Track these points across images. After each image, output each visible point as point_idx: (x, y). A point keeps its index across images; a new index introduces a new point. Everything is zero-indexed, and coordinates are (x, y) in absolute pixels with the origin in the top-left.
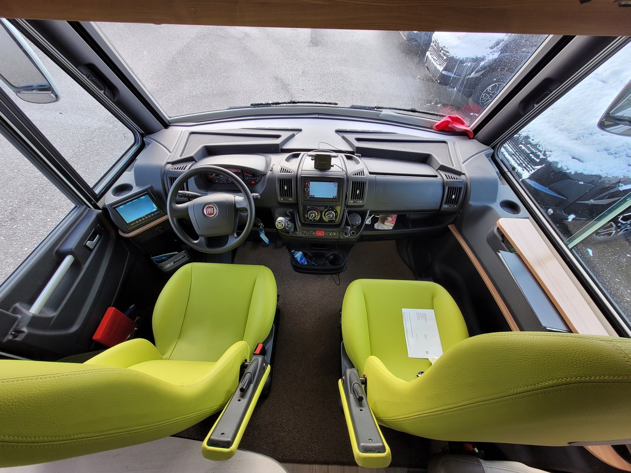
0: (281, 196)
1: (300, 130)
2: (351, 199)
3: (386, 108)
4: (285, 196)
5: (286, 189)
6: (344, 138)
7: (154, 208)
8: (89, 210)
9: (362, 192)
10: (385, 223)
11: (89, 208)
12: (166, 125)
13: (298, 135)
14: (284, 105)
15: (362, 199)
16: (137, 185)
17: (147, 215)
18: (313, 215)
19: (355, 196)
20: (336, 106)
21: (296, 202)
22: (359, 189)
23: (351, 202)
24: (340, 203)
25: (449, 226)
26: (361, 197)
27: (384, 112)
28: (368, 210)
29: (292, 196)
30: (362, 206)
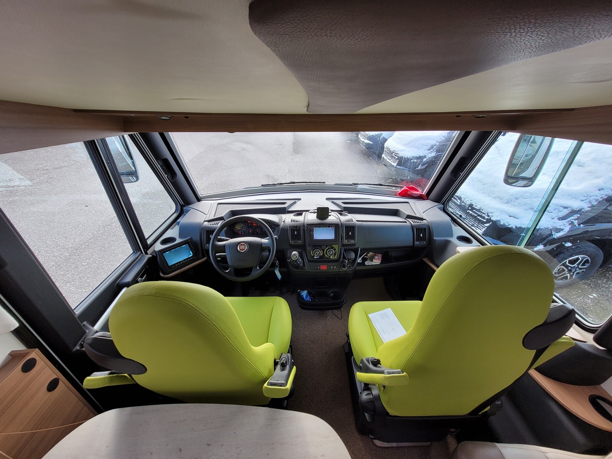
0: (292, 240)
1: (300, 199)
2: (346, 239)
3: (361, 184)
4: (295, 240)
5: (296, 234)
6: (333, 202)
7: (191, 254)
8: (142, 255)
9: (353, 233)
10: (373, 261)
11: (142, 254)
12: (199, 200)
13: (299, 203)
14: (286, 185)
15: (353, 239)
16: (180, 237)
17: (185, 260)
18: (317, 253)
19: (348, 237)
20: (324, 184)
21: (304, 244)
22: (351, 231)
23: (346, 242)
24: (338, 242)
25: (424, 259)
26: (353, 237)
27: (360, 187)
28: (359, 248)
29: (300, 239)
30: (354, 245)
